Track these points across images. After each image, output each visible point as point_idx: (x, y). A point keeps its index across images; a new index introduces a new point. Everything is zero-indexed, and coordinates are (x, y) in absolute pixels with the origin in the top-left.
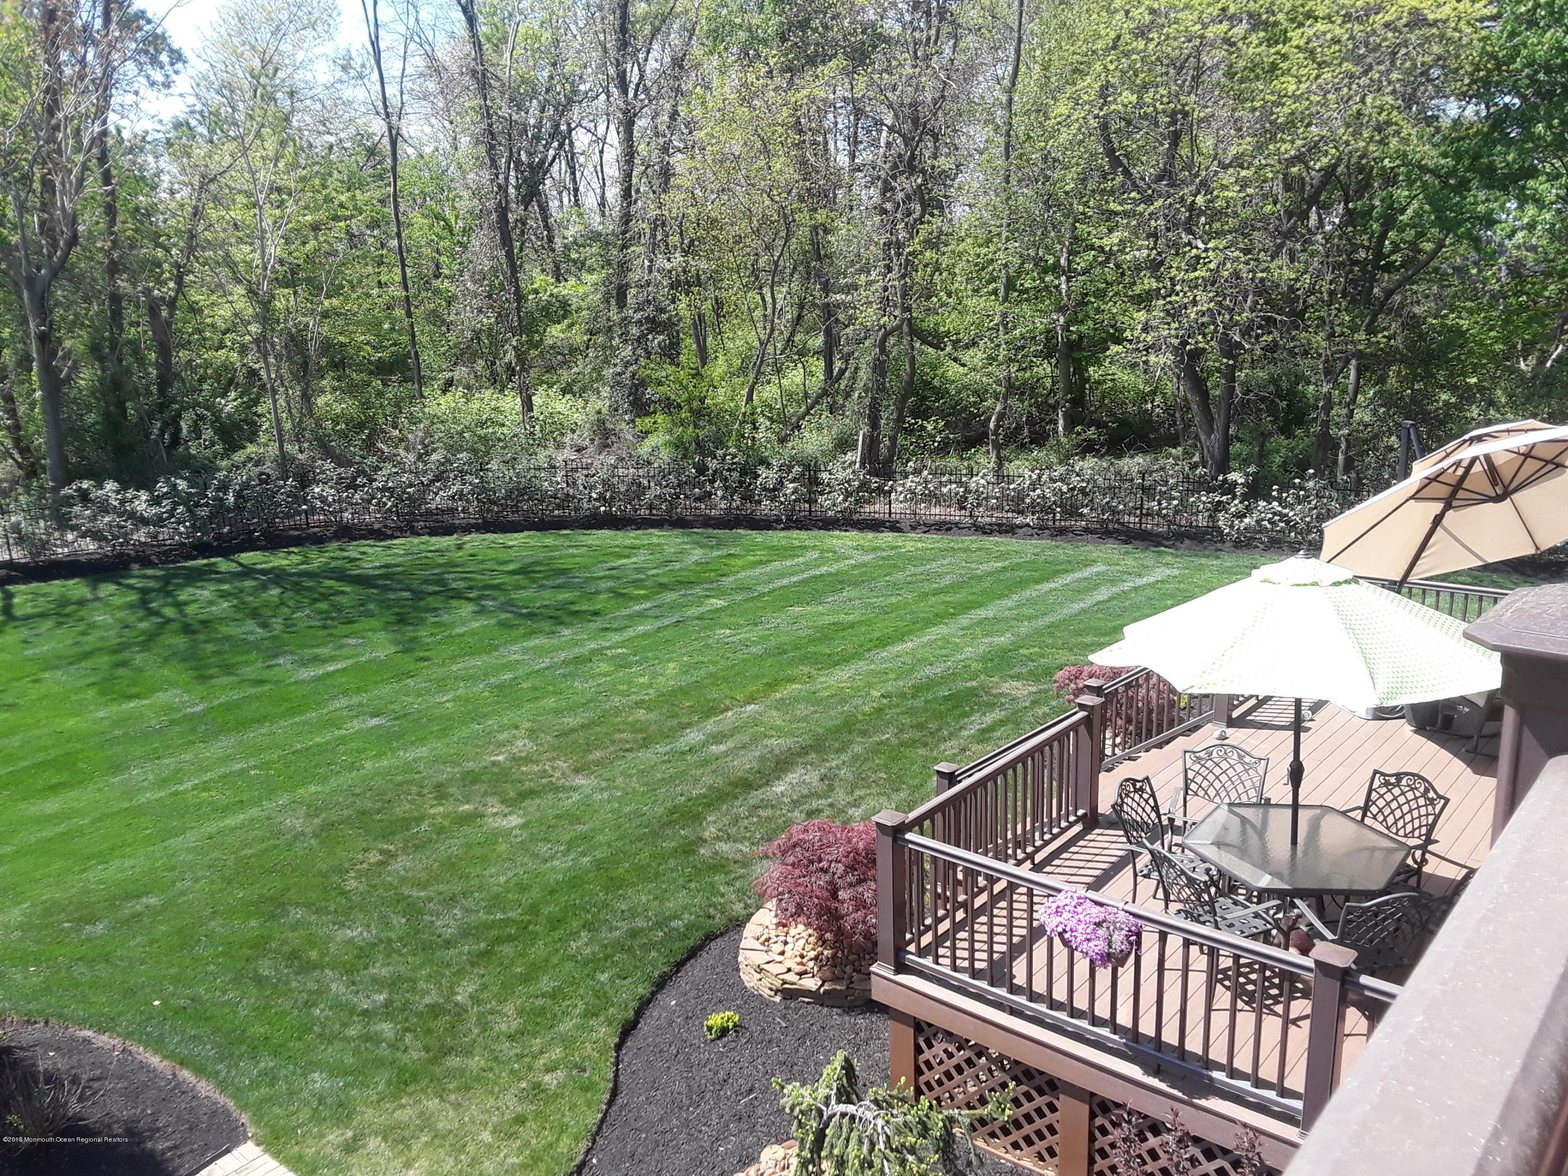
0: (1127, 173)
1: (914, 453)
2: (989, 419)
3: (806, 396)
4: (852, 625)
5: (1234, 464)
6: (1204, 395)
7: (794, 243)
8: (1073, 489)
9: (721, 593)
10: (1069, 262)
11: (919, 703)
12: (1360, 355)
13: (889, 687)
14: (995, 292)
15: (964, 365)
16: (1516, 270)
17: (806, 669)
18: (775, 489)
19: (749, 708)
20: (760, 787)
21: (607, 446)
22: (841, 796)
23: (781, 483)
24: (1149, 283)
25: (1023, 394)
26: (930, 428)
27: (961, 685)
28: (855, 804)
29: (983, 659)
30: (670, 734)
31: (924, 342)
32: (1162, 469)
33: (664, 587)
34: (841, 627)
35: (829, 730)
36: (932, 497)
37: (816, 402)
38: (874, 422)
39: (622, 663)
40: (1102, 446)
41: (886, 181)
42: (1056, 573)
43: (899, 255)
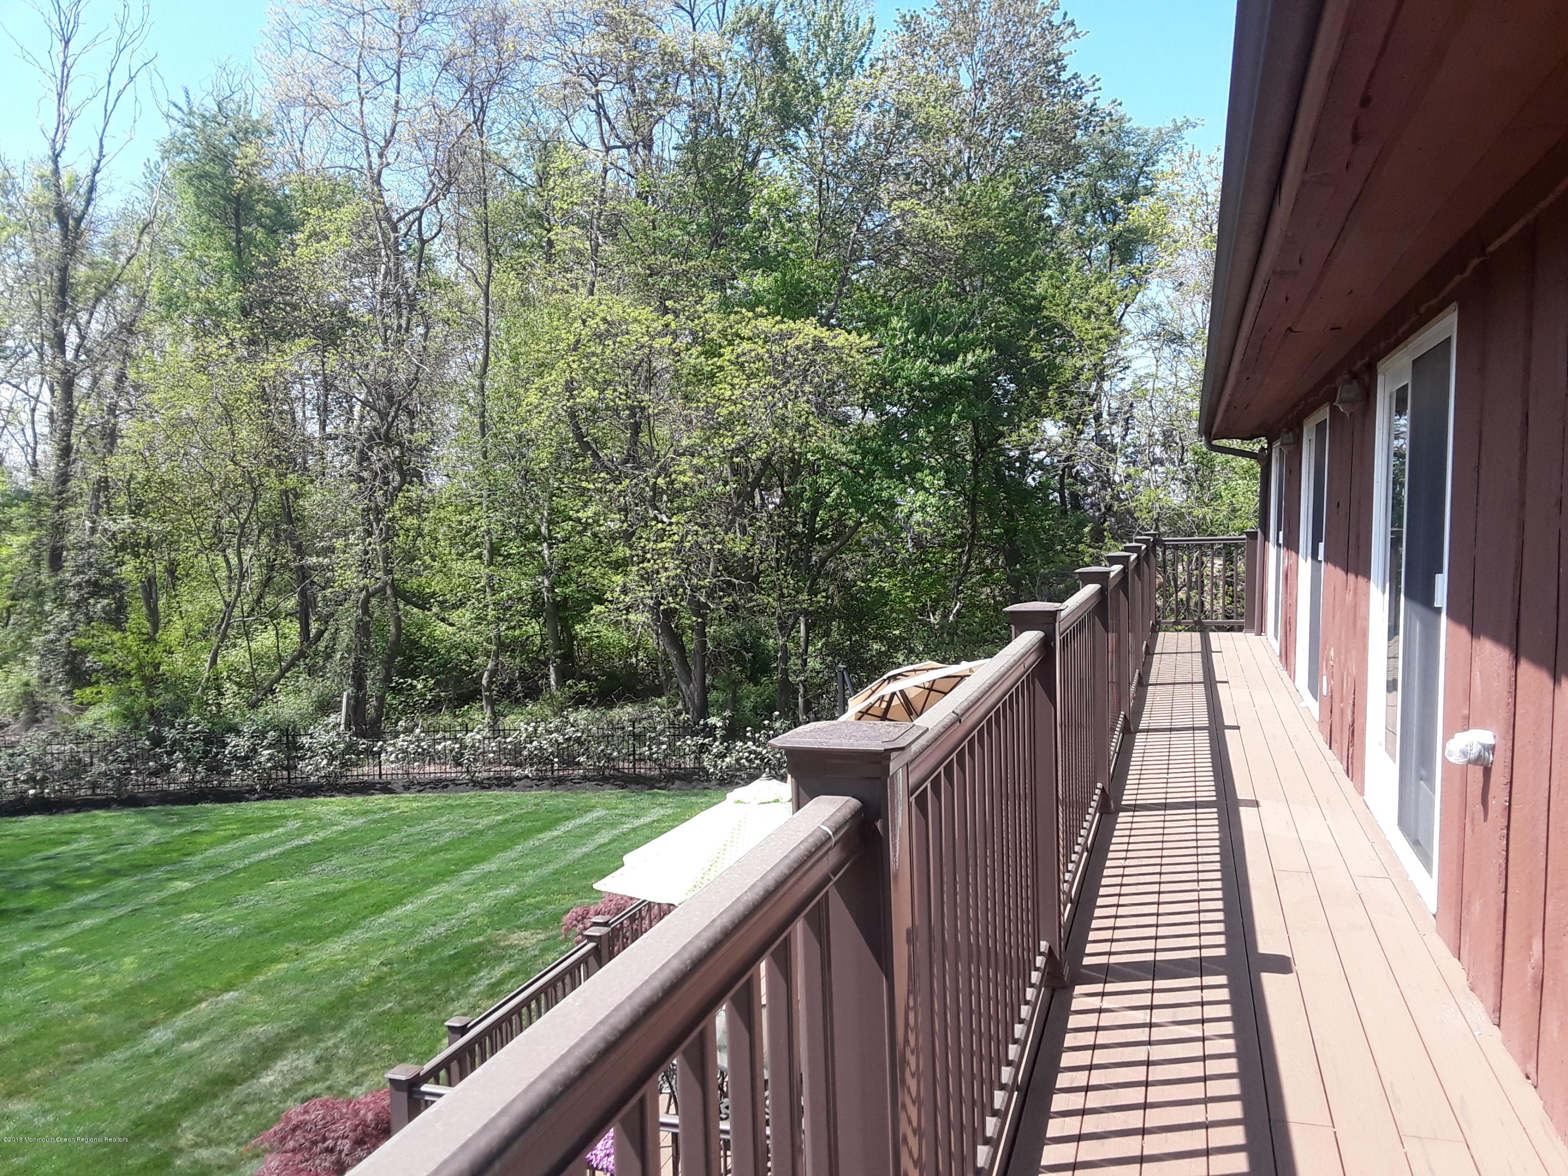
0: (595, 455)
1: (404, 712)
2: (481, 676)
3: (280, 658)
4: (344, 894)
5: (712, 710)
6: (681, 649)
7: (261, 506)
8: (569, 739)
9: (187, 874)
10: (550, 531)
11: (423, 966)
12: (806, 613)
13: (390, 953)
14: (480, 556)
15: (452, 625)
16: (918, 542)
17: (293, 947)
18: (246, 758)
19: (227, 996)
20: (245, 1080)
21: (37, 721)
22: (340, 1077)
23: (254, 750)
24: (621, 551)
25: (513, 651)
26: (419, 686)
27: (467, 942)
28: (357, 1082)
29: (490, 913)
30: (130, 1037)
31: (408, 602)
32: (650, 717)
33: (116, 873)
34: (332, 897)
35: (323, 1008)
36: (426, 756)
37: (292, 664)
38: (359, 682)
39: (62, 964)
40: (593, 697)
41: (361, 452)
42: (556, 822)
43: (378, 521)
